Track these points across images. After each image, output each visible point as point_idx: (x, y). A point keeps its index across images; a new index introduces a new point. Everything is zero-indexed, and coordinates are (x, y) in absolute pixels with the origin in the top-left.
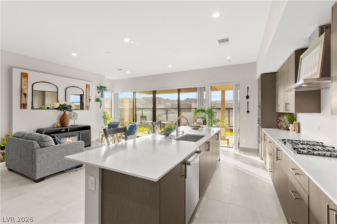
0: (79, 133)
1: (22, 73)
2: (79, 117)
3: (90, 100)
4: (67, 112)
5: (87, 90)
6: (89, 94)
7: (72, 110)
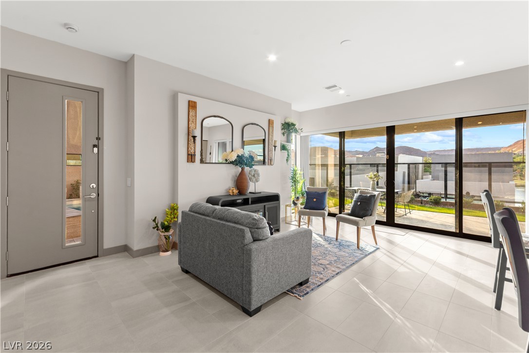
0: (263, 207)
1: (189, 101)
2: (261, 178)
3: (275, 148)
4: (247, 169)
5: (270, 130)
6: (272, 136)
7: (254, 165)
